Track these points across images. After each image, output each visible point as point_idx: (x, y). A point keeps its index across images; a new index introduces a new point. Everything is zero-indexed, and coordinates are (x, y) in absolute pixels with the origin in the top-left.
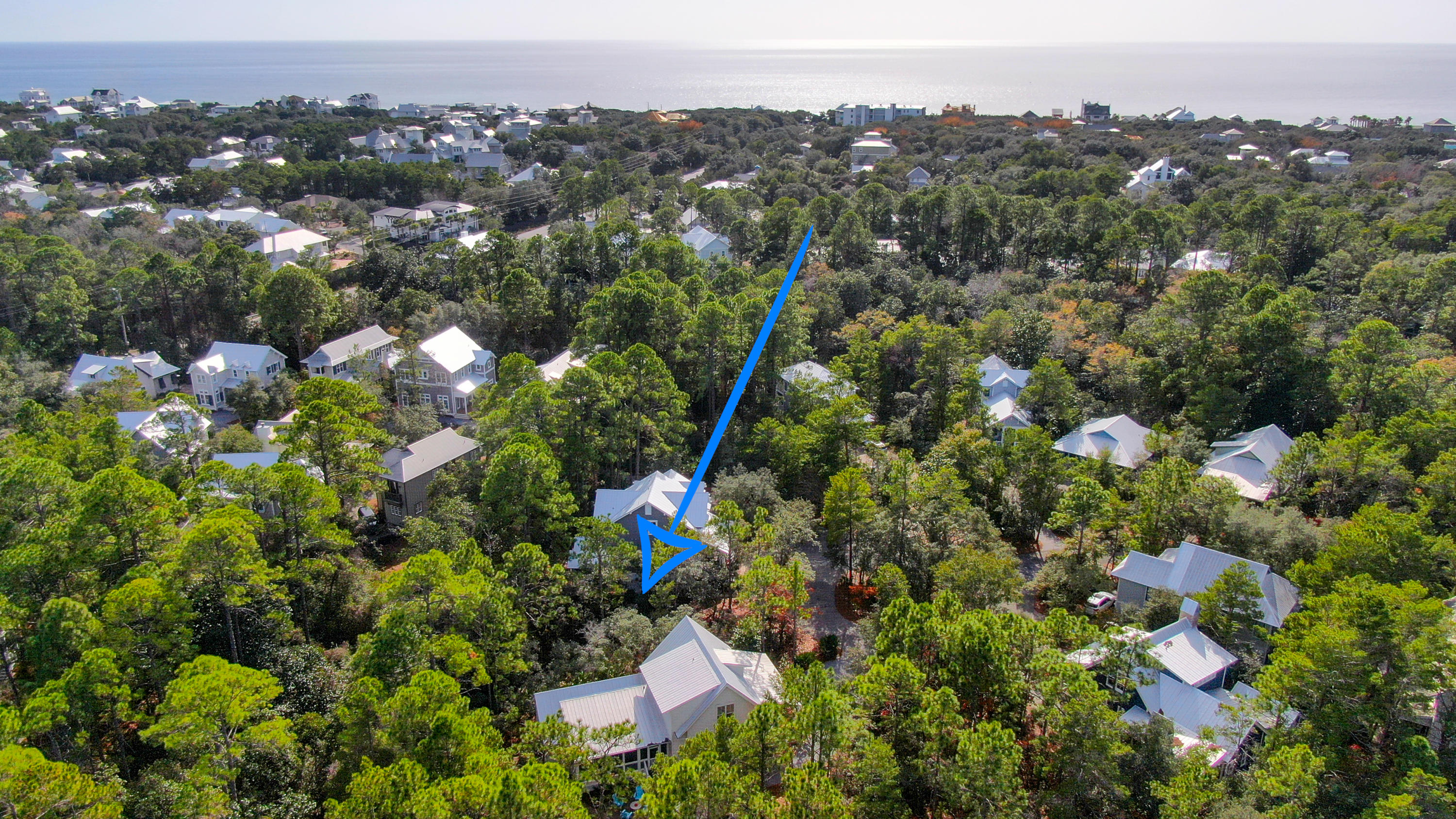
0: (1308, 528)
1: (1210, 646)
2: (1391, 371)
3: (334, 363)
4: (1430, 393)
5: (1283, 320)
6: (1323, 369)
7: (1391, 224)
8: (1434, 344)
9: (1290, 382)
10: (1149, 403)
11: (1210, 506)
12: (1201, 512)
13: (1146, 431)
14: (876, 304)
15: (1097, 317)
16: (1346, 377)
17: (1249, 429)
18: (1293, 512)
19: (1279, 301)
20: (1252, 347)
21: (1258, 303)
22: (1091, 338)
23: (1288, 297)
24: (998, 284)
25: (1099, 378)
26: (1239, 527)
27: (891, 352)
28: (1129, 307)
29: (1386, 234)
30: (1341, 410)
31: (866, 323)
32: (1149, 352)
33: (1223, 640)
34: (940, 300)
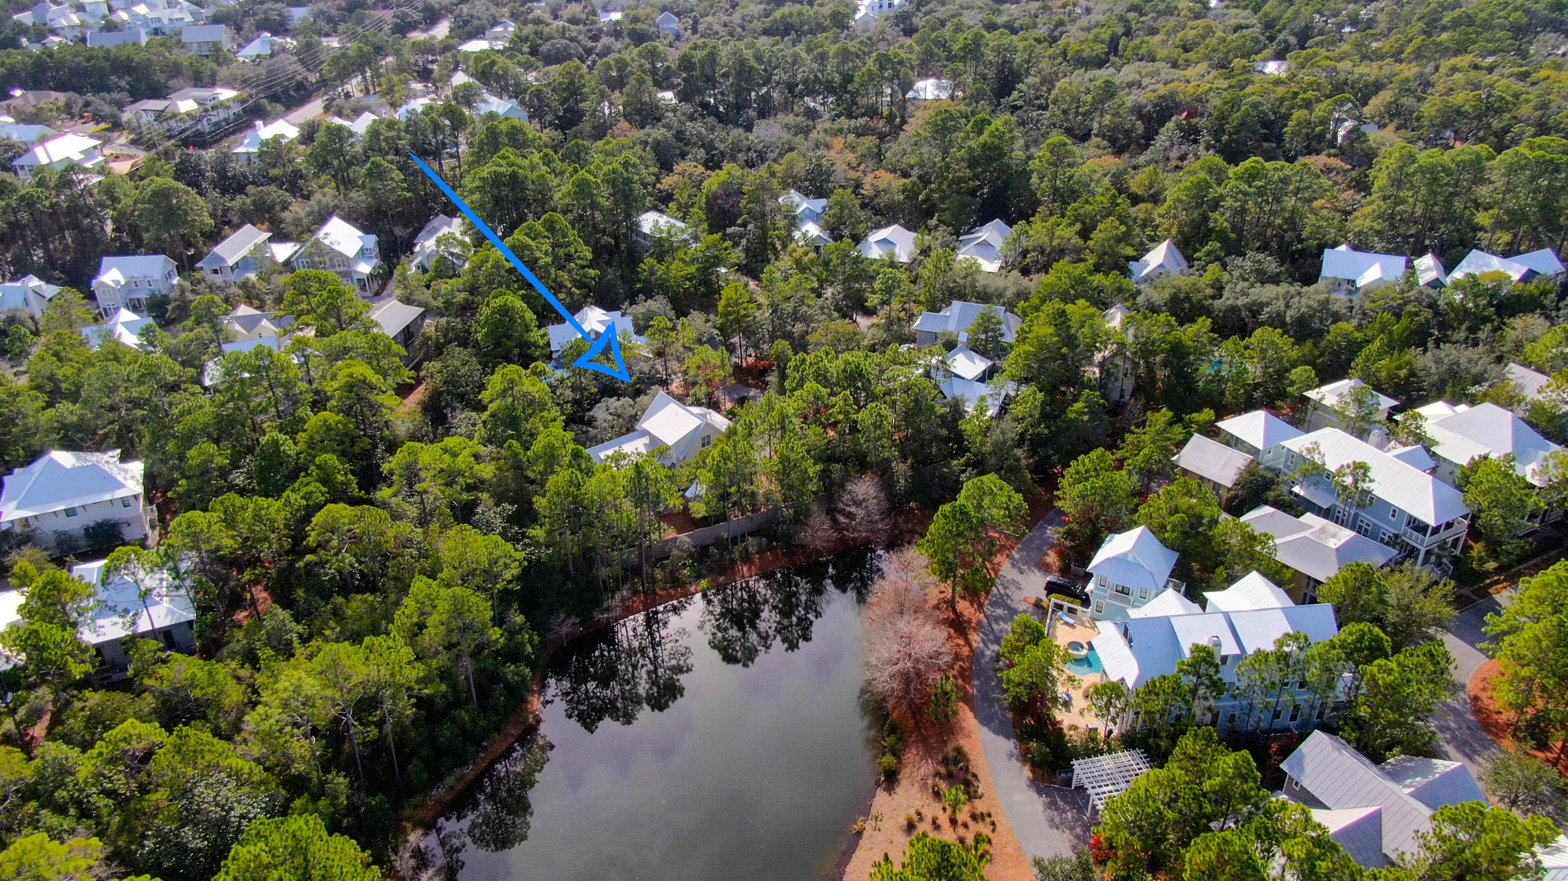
0: (1025, 281)
1: (977, 358)
2: (1069, 172)
3: (231, 262)
4: (1093, 185)
5: (997, 141)
6: (1027, 175)
7: (1068, 44)
8: (1098, 147)
9: (1006, 187)
10: (910, 214)
11: (965, 278)
12: (961, 282)
13: (914, 235)
14: (683, 155)
15: (861, 150)
16: (1041, 178)
17: (982, 224)
18: (1016, 273)
19: (992, 127)
20: (978, 164)
21: (979, 128)
22: (862, 167)
23: (998, 123)
24: (778, 127)
25: (872, 199)
26: (985, 287)
27: (715, 197)
28: (882, 137)
29: (1064, 53)
30: (1039, 203)
31: (682, 174)
32: (905, 175)
33: (984, 354)
34: (736, 149)
